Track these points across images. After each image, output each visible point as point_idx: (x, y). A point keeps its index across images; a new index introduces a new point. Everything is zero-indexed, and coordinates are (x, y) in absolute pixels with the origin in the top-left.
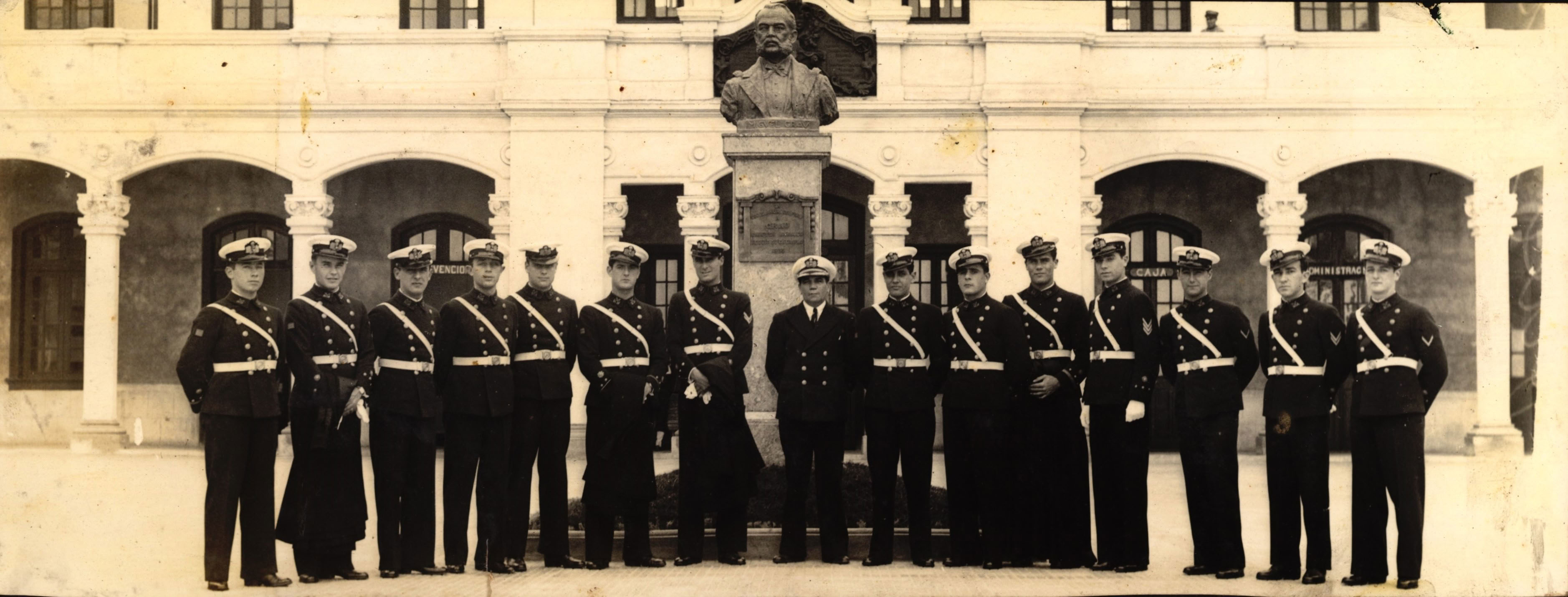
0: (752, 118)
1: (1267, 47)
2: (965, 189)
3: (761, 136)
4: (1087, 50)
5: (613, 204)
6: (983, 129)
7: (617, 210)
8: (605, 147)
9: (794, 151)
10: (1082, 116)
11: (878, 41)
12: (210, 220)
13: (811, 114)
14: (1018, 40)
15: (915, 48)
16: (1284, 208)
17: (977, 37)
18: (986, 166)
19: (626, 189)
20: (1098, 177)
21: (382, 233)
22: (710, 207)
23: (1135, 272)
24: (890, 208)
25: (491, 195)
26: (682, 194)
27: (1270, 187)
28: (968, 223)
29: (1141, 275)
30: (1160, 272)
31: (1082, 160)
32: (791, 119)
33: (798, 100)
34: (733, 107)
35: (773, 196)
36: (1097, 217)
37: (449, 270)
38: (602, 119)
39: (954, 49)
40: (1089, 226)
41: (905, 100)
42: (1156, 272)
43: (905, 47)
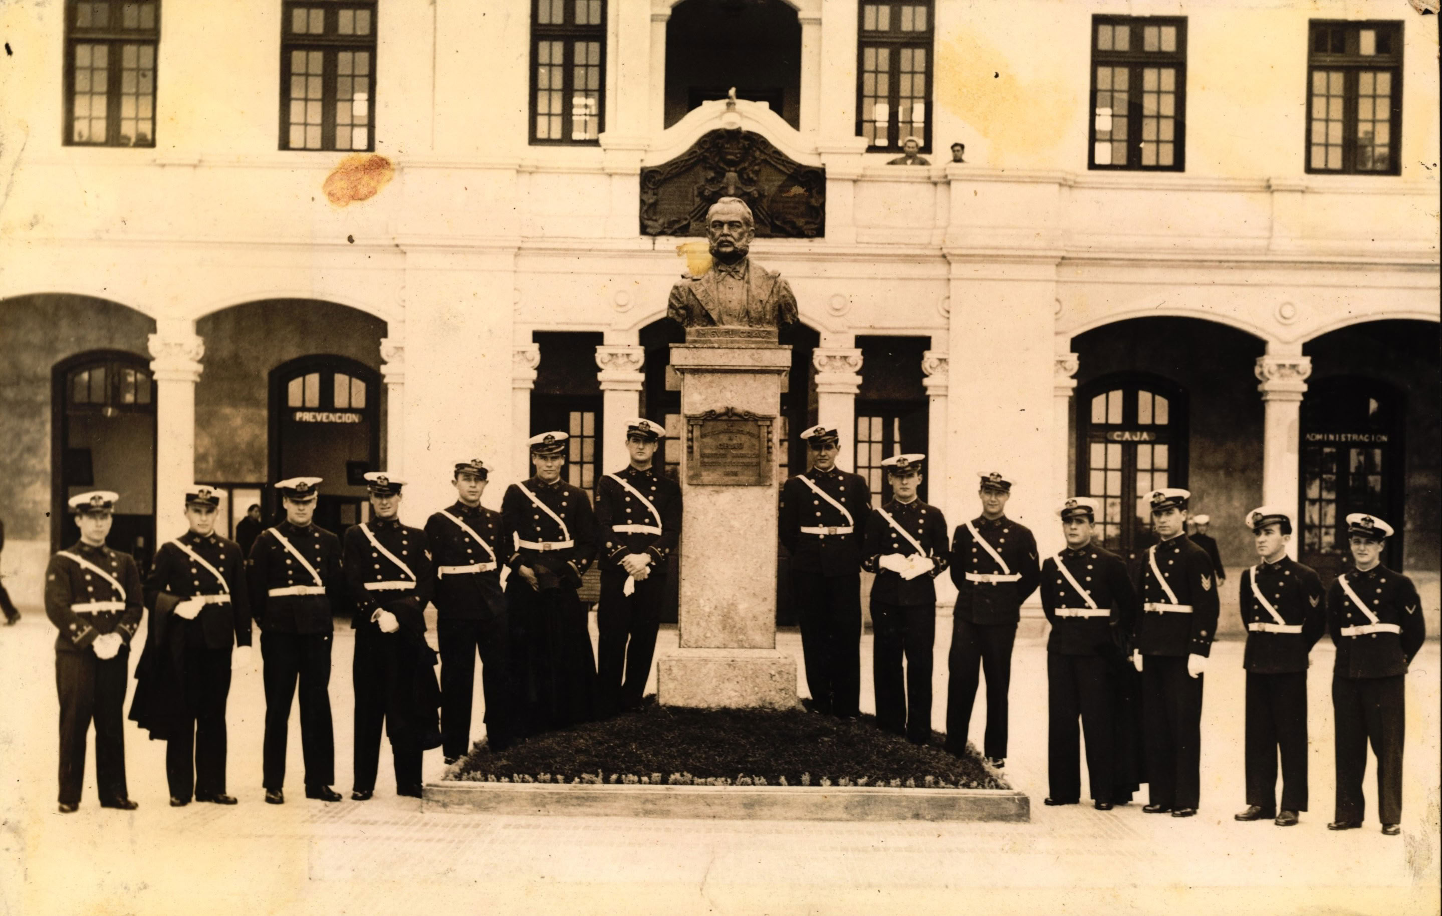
0: (703, 326)
1: (1272, 192)
2: (924, 343)
3: (713, 348)
4: (1065, 190)
5: (523, 352)
6: (946, 277)
7: (528, 360)
8: (515, 289)
9: (750, 364)
10: (1058, 265)
11: (828, 176)
12: (61, 357)
13: (769, 323)
14: (988, 179)
15: (870, 184)
16: (1286, 371)
17: (942, 173)
18: (948, 318)
19: (539, 337)
20: (1074, 334)
21: (258, 376)
22: (633, 358)
23: (1112, 435)
24: (838, 363)
25: (383, 340)
26: (601, 343)
27: (1272, 347)
28: (926, 382)
29: (1119, 439)
30: (1141, 436)
31: (1056, 313)
32: (747, 328)
33: (755, 307)
34: (682, 312)
35: (726, 414)
36: (1073, 377)
37: (334, 418)
38: (512, 258)
39: (916, 187)
40: (1063, 388)
41: (857, 243)
42: (1136, 437)
43: (860, 184)
